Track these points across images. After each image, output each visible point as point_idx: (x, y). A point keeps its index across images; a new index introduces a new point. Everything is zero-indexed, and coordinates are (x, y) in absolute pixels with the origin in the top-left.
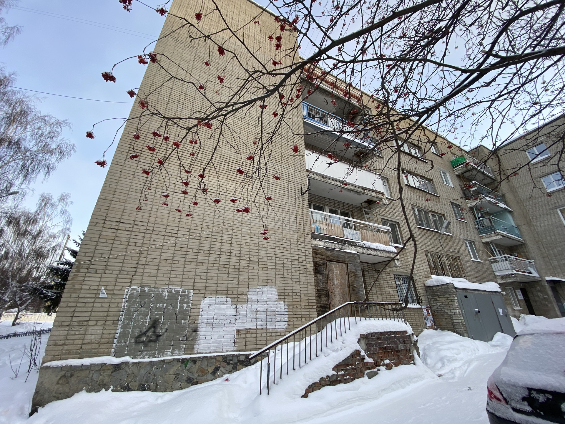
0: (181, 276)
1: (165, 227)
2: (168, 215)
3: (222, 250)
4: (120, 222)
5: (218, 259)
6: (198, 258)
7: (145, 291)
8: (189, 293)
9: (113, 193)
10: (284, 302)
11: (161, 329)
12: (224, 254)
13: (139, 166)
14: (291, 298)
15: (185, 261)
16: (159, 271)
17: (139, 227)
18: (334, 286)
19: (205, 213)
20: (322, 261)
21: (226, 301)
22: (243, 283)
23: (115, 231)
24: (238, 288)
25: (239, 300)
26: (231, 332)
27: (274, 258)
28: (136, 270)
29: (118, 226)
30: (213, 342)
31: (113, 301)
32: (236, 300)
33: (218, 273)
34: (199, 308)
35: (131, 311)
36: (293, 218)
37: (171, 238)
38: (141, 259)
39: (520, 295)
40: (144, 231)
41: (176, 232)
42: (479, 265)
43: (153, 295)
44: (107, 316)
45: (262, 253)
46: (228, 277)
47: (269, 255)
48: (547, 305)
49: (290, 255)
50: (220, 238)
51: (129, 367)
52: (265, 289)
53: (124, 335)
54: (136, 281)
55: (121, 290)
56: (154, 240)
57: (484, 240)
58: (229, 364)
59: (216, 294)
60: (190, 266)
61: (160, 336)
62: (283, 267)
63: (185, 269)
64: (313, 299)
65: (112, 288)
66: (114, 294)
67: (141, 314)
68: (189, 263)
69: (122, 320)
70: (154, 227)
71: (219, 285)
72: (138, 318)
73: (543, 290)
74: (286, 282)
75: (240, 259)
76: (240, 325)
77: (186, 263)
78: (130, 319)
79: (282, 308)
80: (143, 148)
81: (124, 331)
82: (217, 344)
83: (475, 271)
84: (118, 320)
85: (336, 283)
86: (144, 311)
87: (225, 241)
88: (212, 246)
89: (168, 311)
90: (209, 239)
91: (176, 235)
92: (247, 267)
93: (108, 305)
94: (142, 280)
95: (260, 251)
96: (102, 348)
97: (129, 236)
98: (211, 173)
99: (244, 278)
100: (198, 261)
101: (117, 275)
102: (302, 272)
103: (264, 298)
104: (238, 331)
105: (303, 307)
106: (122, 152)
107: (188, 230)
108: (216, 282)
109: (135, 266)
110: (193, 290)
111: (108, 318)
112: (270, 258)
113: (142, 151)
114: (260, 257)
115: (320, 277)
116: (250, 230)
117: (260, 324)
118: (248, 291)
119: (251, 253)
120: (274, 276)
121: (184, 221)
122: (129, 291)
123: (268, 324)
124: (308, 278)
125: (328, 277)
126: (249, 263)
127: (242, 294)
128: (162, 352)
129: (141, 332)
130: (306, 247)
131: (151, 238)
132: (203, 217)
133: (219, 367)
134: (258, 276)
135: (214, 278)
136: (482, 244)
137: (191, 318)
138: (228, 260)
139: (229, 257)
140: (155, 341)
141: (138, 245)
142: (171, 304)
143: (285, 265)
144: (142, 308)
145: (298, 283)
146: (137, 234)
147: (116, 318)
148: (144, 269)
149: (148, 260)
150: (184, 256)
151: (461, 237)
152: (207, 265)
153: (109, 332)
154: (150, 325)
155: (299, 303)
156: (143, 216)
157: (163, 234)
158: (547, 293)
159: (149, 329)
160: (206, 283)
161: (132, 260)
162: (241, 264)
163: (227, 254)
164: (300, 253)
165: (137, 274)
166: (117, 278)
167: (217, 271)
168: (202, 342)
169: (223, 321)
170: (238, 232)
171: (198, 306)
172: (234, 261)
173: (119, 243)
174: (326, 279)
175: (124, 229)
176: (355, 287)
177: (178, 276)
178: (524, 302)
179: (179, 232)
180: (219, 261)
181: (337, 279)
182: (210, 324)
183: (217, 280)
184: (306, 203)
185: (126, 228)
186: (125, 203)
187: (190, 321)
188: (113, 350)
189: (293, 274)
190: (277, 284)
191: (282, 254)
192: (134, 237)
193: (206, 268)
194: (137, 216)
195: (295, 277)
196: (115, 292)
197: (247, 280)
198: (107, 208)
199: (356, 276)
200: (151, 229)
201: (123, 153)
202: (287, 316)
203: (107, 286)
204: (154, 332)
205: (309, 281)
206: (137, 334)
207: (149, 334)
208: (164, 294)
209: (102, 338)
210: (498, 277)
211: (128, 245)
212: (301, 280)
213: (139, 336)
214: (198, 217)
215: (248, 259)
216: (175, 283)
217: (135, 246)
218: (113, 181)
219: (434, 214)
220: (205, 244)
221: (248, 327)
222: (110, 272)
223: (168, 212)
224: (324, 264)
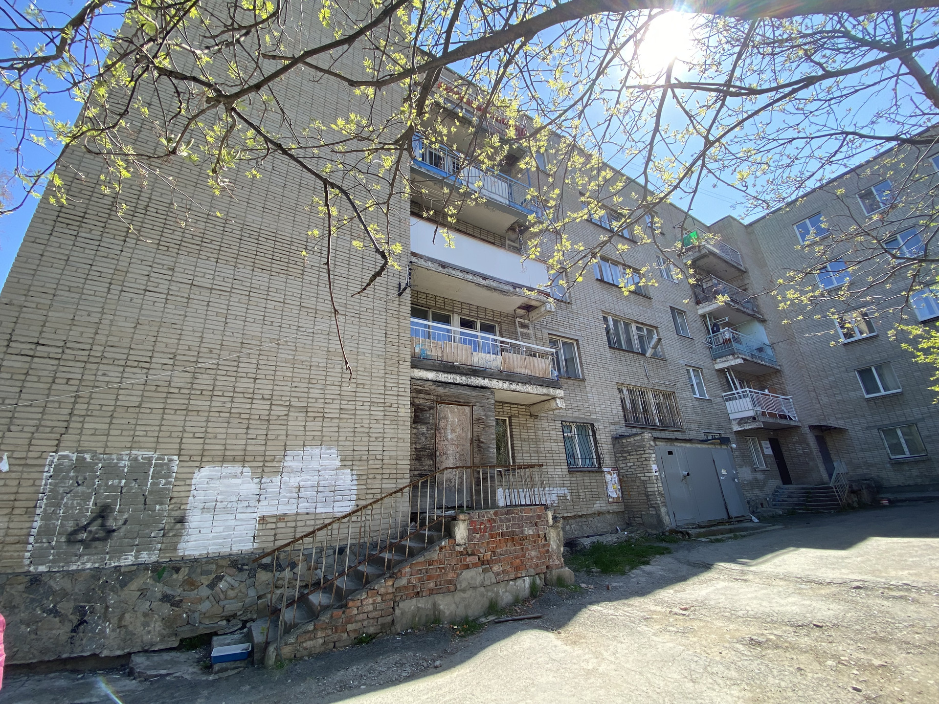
0: (156, 434)
1: (126, 351)
2: (133, 330)
3: (237, 390)
4: (38, 344)
5: (229, 405)
6: (189, 404)
7: (85, 459)
8: (171, 460)
9: (25, 293)
10: (352, 470)
11: (115, 519)
12: (241, 395)
13: (77, 244)
14: (365, 463)
15: (164, 409)
16: (112, 426)
17: (75, 352)
18: (446, 442)
19: (207, 326)
20: (429, 403)
21: (242, 473)
22: (276, 442)
23: (28, 359)
24: (265, 451)
25: (266, 469)
26: (248, 520)
27: (338, 402)
28: (69, 424)
29: (35, 350)
30: (214, 538)
31: (25, 475)
32: (260, 470)
33: (227, 428)
34: (190, 485)
35: (58, 492)
36: (379, 335)
37: (138, 370)
38: (77, 406)
39: (767, 448)
40: (85, 359)
41: (148, 360)
42: (705, 404)
43: (100, 465)
44: (15, 500)
45: (315, 393)
46: (247, 433)
47: (328, 396)
48: (808, 463)
49: (368, 395)
50: (235, 369)
51: (55, 580)
52: (317, 451)
53: (46, 531)
54: (69, 444)
55: (39, 457)
56: (104, 375)
57: (717, 367)
58: (241, 570)
59: (224, 461)
60: (174, 417)
61: (114, 531)
62: (355, 414)
63: (164, 423)
64: (405, 464)
65: (23, 455)
66: (26, 465)
67: (78, 496)
68: (173, 412)
69: (43, 506)
70: (103, 352)
71: (228, 447)
72: (72, 504)
73: (803, 441)
74: (358, 439)
75: (271, 404)
76: (266, 509)
77: (166, 411)
78: (58, 506)
79: (346, 479)
80: (85, 213)
81: (46, 524)
82: (221, 541)
83: (697, 414)
84: (35, 507)
85: (449, 437)
86: (83, 493)
87: (244, 375)
88: (217, 383)
89: (129, 491)
90: (213, 372)
91: (147, 365)
92: (285, 417)
93: (16, 483)
94: (79, 441)
95: (311, 391)
96: (8, 551)
97: (55, 368)
98: (220, 257)
99: (278, 436)
100: (190, 408)
101: (33, 433)
102: (389, 422)
103: (315, 465)
104: (263, 519)
105: (386, 476)
106: (43, 219)
107: (171, 356)
108: (223, 442)
109: (67, 418)
110: (179, 455)
111: (17, 504)
112: (331, 401)
113: (83, 217)
114: (310, 400)
115: (423, 429)
116: (294, 355)
117: (303, 507)
118: (285, 456)
119: (293, 394)
120: (336, 429)
121: (165, 340)
122: (55, 460)
123: (319, 505)
124: (400, 431)
125: (437, 428)
126: (289, 411)
127: (273, 461)
128: (115, 557)
129: (77, 525)
130: (400, 381)
131: (98, 370)
132: (203, 333)
133: (223, 576)
134: (305, 430)
135: (219, 436)
136: (714, 372)
137: (173, 501)
138: (249, 406)
139: (250, 401)
140: (104, 539)
141: (71, 382)
142: (135, 480)
143: (358, 412)
144: (80, 488)
145: (380, 439)
146: (70, 364)
147: (32, 504)
148: (83, 422)
149: (91, 407)
150: (163, 400)
151: (681, 362)
152: (206, 414)
153: (20, 525)
154: (94, 515)
155: (380, 471)
156: (82, 333)
157: (123, 363)
158: (808, 445)
159: (93, 520)
160: (204, 444)
161: (59, 407)
162: (272, 413)
163: (246, 395)
164: (387, 392)
165: (70, 431)
166: (31, 439)
167: (226, 425)
168: (192, 538)
169: (235, 505)
170: (270, 358)
171: (188, 482)
172: (261, 407)
173: (36, 379)
174: (433, 432)
175: (45, 355)
176: (482, 442)
177: (149, 434)
178: (773, 459)
179: (154, 360)
180: (231, 408)
181: (453, 431)
182: (211, 509)
183: (226, 439)
184: (408, 309)
185: (49, 353)
186: (48, 310)
187: (171, 506)
188: (28, 554)
189: (371, 426)
190: (340, 443)
191: (354, 394)
192: (65, 369)
193: (205, 419)
194: (71, 333)
195: (374, 430)
196: (29, 462)
197: (284, 438)
198: (14, 320)
199: (486, 425)
200: (99, 354)
201: (46, 222)
202: (355, 492)
203: (13, 451)
204: (103, 525)
205: (400, 436)
206: (70, 529)
207: (93, 528)
208: (122, 464)
209: (6, 535)
210: (734, 422)
211: (54, 382)
212: (385, 435)
213: (75, 532)
214: (191, 333)
215: (288, 403)
216: (142, 444)
217: (67, 383)
218: (26, 271)
219: (640, 326)
220: (205, 380)
221: (279, 513)
222: (20, 428)
223: (133, 325)
224: (431, 408)
